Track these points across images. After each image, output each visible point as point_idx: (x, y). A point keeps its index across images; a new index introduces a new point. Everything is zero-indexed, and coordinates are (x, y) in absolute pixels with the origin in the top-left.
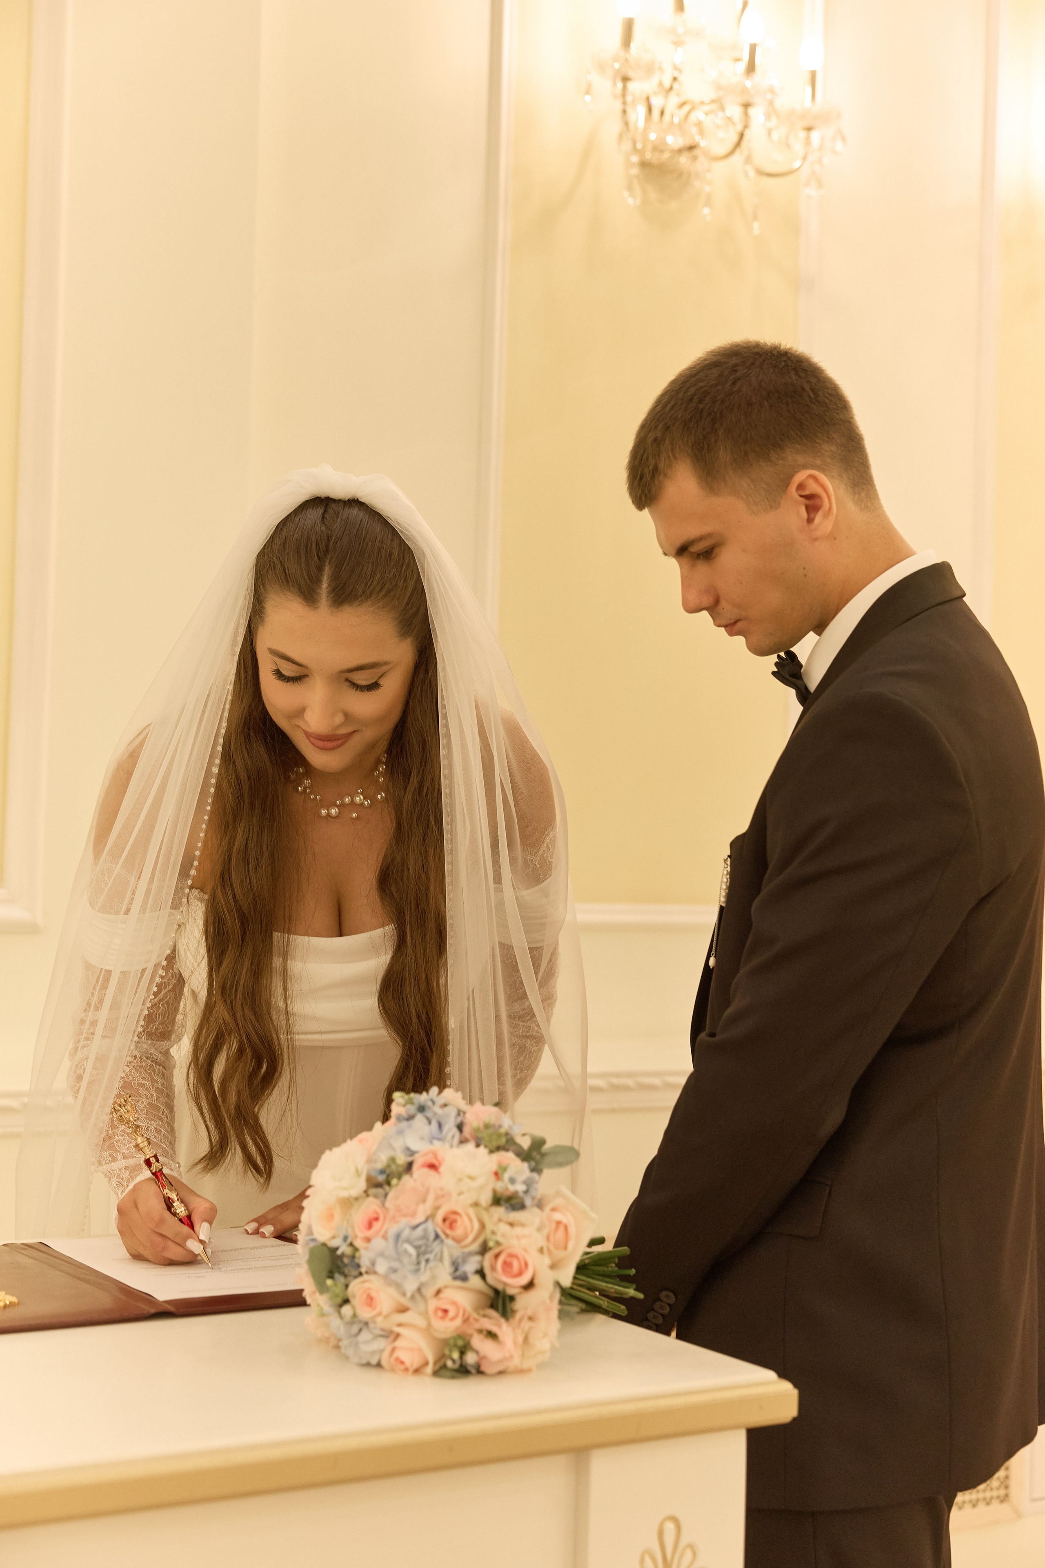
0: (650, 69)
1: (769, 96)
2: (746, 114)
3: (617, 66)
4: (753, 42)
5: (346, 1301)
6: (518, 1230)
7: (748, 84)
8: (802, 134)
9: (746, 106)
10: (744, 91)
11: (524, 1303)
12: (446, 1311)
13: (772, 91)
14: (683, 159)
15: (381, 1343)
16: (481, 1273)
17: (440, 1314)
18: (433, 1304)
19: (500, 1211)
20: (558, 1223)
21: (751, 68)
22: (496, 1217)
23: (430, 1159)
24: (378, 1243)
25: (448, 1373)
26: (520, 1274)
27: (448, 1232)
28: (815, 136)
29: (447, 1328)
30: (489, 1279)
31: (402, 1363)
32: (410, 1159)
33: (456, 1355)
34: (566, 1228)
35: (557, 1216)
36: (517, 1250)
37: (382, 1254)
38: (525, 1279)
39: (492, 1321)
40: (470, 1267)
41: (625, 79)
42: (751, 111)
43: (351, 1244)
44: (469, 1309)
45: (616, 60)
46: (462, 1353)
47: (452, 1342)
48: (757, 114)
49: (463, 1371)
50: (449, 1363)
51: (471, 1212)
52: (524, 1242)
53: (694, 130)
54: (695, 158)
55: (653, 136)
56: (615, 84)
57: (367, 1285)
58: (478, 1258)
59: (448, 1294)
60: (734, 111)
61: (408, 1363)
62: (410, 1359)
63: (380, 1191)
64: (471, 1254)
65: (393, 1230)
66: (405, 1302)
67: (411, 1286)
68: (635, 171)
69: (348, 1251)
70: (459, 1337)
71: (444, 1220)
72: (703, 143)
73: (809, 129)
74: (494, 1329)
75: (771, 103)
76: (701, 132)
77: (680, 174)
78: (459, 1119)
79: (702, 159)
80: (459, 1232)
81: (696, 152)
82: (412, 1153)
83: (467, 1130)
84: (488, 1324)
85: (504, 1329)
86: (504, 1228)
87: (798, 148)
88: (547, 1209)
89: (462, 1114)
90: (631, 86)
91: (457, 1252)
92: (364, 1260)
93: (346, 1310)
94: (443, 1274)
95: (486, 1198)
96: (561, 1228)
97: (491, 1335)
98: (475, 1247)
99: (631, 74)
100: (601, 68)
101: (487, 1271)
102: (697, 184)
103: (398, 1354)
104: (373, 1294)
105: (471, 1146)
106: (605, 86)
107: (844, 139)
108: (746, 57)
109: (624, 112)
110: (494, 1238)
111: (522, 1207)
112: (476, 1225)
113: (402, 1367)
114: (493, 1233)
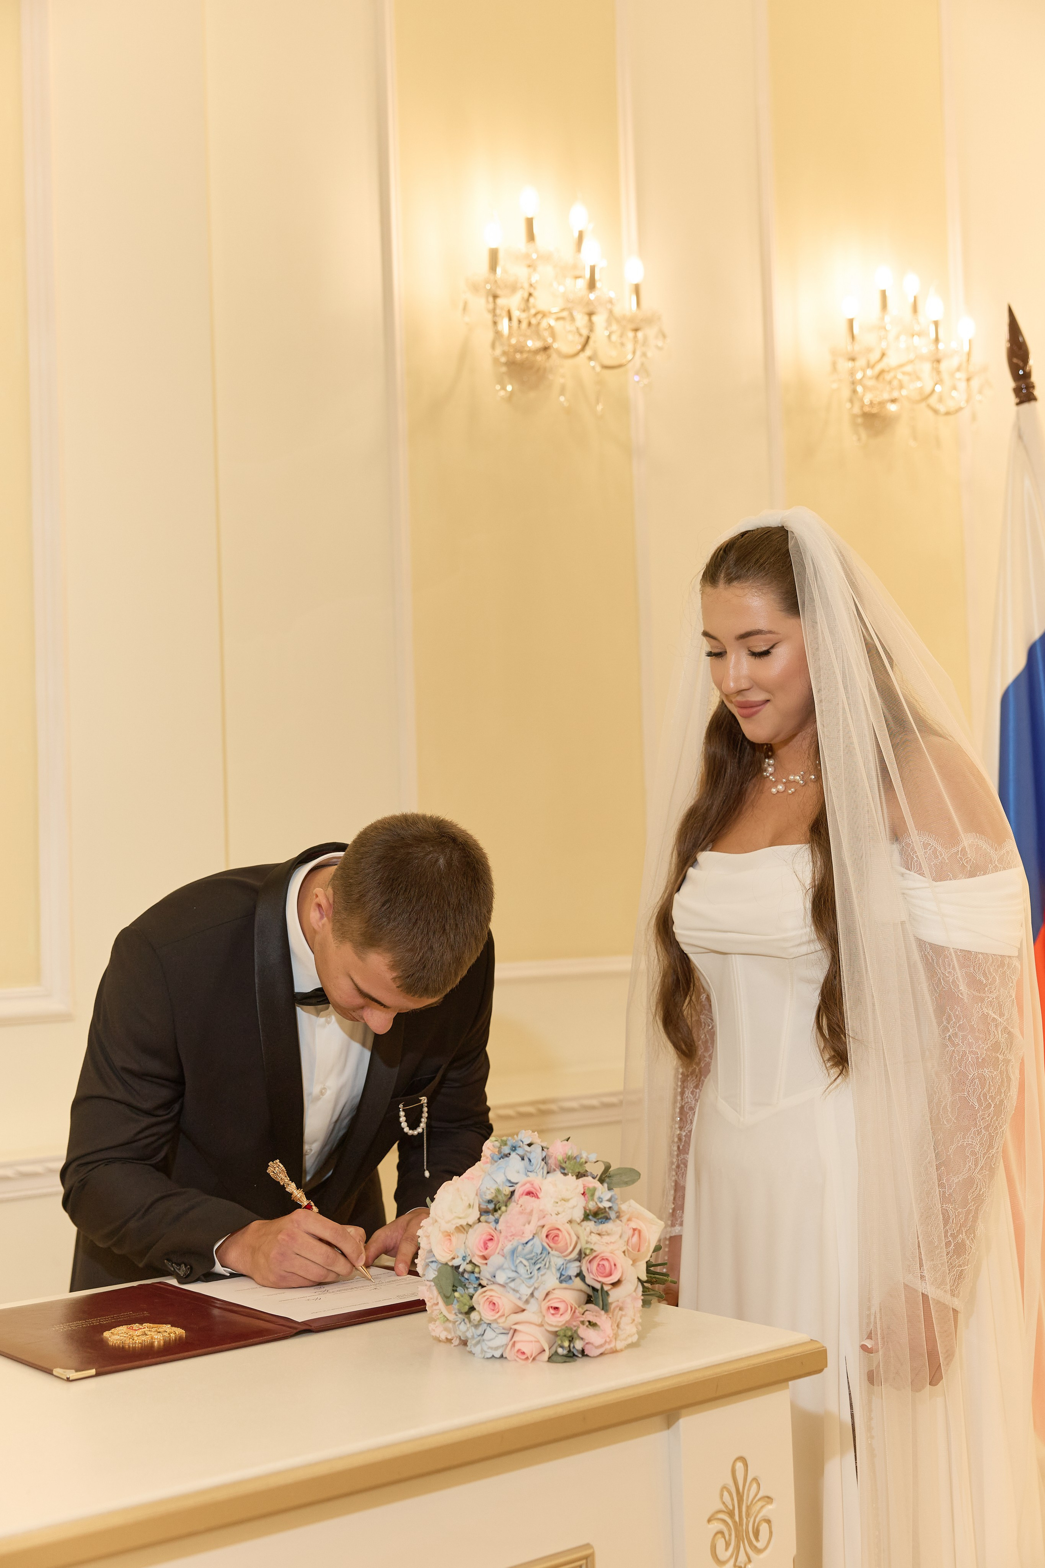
0: (514, 288)
1: (609, 306)
2: (590, 320)
3: (488, 287)
4: (592, 264)
5: (472, 1309)
6: (606, 1239)
7: (592, 296)
8: (631, 334)
9: (590, 314)
10: (589, 303)
11: (615, 1295)
12: (556, 1308)
13: (611, 301)
14: (540, 358)
15: (504, 1340)
16: (580, 1275)
17: (552, 1311)
18: (545, 1305)
19: (590, 1225)
20: (634, 1230)
21: (592, 285)
22: (588, 1230)
23: (528, 1187)
24: (495, 1260)
25: (560, 1359)
26: (610, 1274)
27: (552, 1245)
28: (640, 334)
29: (557, 1322)
30: (588, 1281)
31: (523, 1353)
32: (512, 1189)
33: (566, 1344)
34: (640, 1232)
35: (633, 1225)
36: (607, 1255)
37: (501, 1268)
38: (614, 1278)
39: (593, 1312)
40: (573, 1270)
41: (495, 297)
42: (595, 318)
43: (471, 1262)
44: (575, 1305)
45: (487, 282)
46: (571, 1339)
47: (561, 1333)
48: (599, 320)
49: (571, 1356)
50: (560, 1351)
51: (568, 1226)
52: (611, 1247)
53: (546, 334)
54: (549, 357)
55: (513, 341)
56: (488, 302)
57: (488, 1293)
58: (577, 1264)
59: (558, 1294)
60: (581, 320)
61: (528, 1353)
62: (530, 1349)
63: (491, 1218)
64: (570, 1261)
65: (509, 1247)
66: (521, 1304)
67: (525, 1291)
68: (504, 369)
69: (469, 1268)
70: (568, 1328)
71: (547, 1236)
72: (555, 346)
73: (636, 330)
74: (593, 1319)
75: (611, 312)
76: (553, 335)
77: (538, 370)
78: (544, 1154)
79: (554, 356)
80: (561, 1244)
81: (549, 352)
82: (513, 1184)
83: (551, 1161)
84: (589, 1317)
85: (603, 1319)
86: (594, 1238)
87: (629, 347)
88: (624, 1219)
89: (545, 1150)
90: (499, 301)
91: (560, 1262)
92: (485, 1273)
93: (474, 1316)
94: (551, 1280)
95: (579, 1215)
96: (636, 1232)
97: (592, 1324)
98: (575, 1255)
99: (499, 292)
100: (475, 288)
101: (585, 1273)
102: (551, 377)
103: (518, 1346)
104: (495, 1300)
105: (558, 1174)
106: (480, 304)
107: (664, 336)
108: (588, 275)
109: (495, 323)
110: (588, 1246)
111: (607, 1219)
112: (574, 1239)
113: (524, 1357)
114: (587, 1242)
